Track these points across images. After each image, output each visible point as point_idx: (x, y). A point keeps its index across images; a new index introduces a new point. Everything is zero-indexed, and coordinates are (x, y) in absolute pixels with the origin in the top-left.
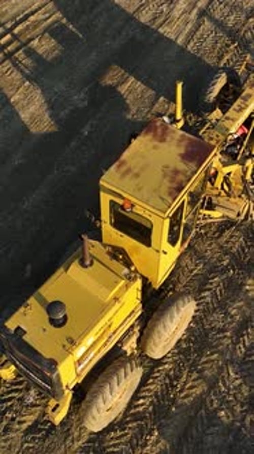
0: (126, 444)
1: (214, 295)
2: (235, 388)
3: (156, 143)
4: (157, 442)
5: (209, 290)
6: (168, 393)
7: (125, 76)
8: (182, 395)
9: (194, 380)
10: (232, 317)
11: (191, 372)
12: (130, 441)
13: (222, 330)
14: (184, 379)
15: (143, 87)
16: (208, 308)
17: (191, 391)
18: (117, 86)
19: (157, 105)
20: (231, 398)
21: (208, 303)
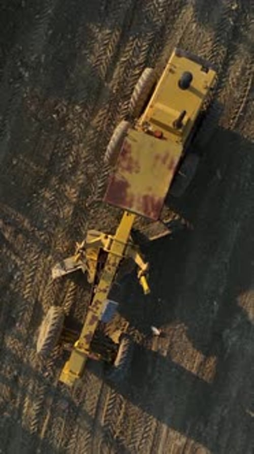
0: (129, 82)
1: (95, 185)
2: (74, 128)
3: (150, 193)
4: (113, 87)
5: (100, 188)
6: (112, 115)
7: (200, 374)
8: (104, 116)
9: (99, 126)
10: (82, 173)
11: (101, 131)
12: (127, 84)
13: (87, 162)
14: (104, 125)
15: (183, 365)
16: (98, 176)
17: (99, 119)
18: (205, 360)
19: (167, 345)
20: (76, 121)
21: (99, 179)
